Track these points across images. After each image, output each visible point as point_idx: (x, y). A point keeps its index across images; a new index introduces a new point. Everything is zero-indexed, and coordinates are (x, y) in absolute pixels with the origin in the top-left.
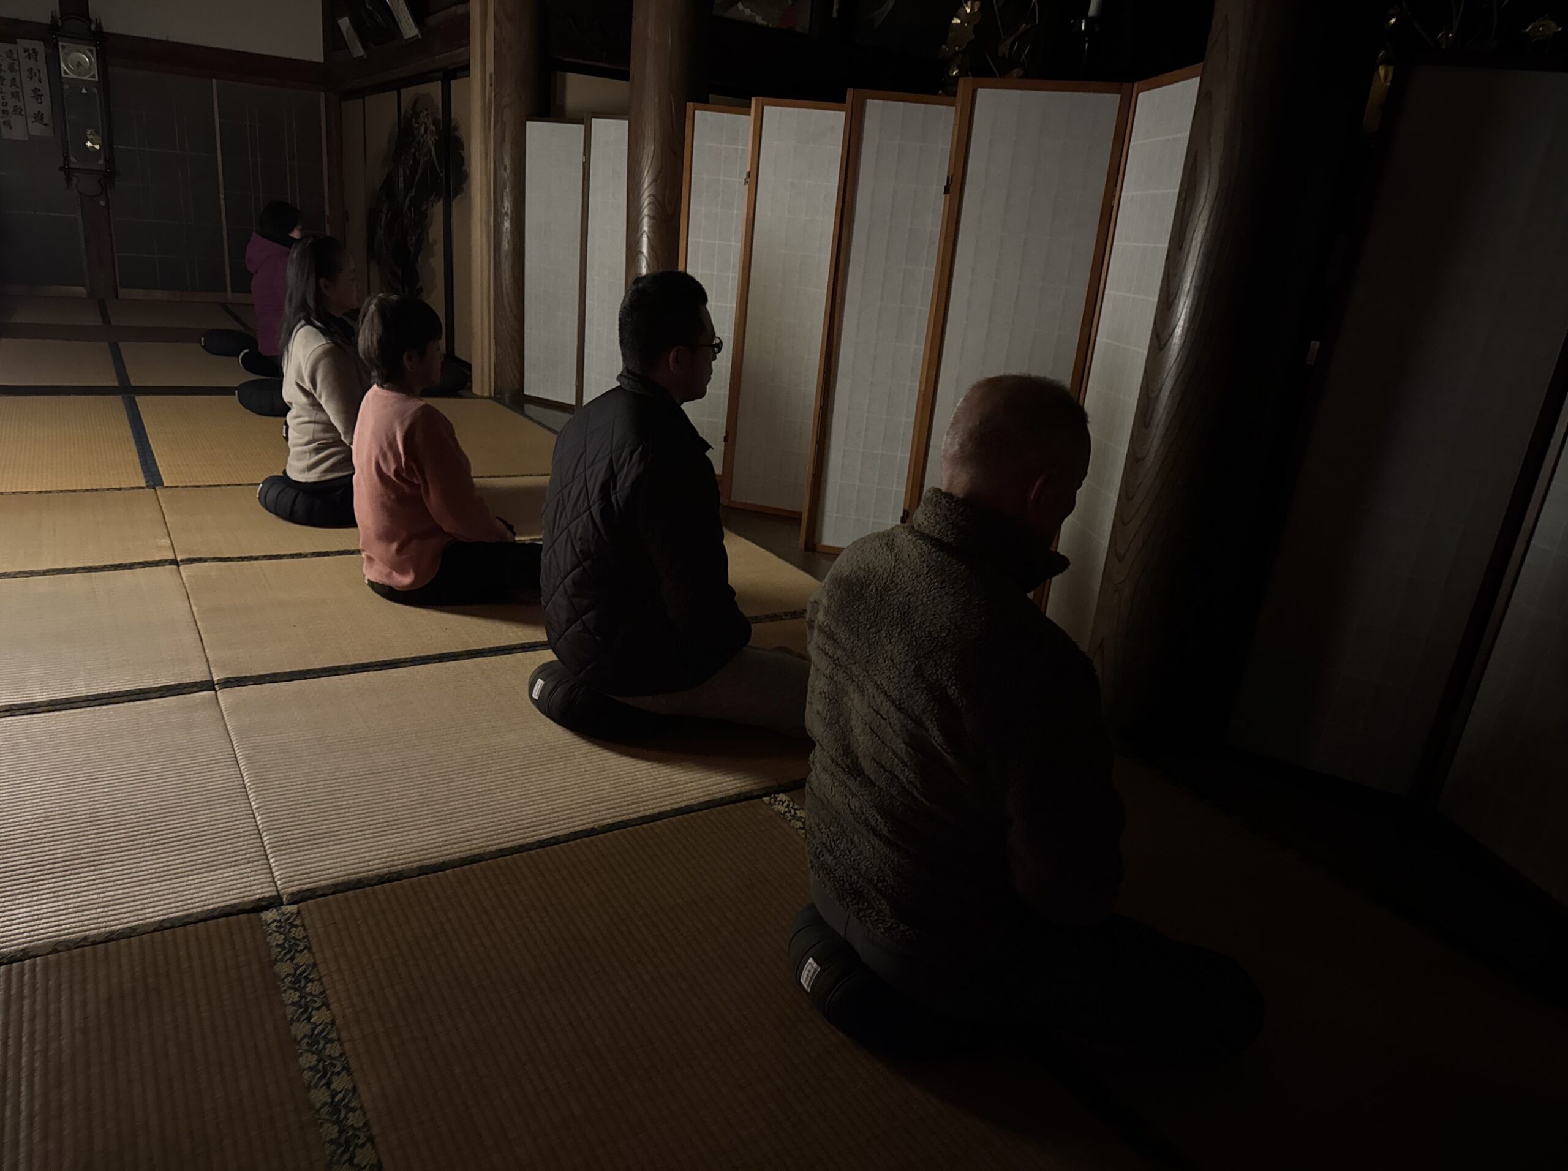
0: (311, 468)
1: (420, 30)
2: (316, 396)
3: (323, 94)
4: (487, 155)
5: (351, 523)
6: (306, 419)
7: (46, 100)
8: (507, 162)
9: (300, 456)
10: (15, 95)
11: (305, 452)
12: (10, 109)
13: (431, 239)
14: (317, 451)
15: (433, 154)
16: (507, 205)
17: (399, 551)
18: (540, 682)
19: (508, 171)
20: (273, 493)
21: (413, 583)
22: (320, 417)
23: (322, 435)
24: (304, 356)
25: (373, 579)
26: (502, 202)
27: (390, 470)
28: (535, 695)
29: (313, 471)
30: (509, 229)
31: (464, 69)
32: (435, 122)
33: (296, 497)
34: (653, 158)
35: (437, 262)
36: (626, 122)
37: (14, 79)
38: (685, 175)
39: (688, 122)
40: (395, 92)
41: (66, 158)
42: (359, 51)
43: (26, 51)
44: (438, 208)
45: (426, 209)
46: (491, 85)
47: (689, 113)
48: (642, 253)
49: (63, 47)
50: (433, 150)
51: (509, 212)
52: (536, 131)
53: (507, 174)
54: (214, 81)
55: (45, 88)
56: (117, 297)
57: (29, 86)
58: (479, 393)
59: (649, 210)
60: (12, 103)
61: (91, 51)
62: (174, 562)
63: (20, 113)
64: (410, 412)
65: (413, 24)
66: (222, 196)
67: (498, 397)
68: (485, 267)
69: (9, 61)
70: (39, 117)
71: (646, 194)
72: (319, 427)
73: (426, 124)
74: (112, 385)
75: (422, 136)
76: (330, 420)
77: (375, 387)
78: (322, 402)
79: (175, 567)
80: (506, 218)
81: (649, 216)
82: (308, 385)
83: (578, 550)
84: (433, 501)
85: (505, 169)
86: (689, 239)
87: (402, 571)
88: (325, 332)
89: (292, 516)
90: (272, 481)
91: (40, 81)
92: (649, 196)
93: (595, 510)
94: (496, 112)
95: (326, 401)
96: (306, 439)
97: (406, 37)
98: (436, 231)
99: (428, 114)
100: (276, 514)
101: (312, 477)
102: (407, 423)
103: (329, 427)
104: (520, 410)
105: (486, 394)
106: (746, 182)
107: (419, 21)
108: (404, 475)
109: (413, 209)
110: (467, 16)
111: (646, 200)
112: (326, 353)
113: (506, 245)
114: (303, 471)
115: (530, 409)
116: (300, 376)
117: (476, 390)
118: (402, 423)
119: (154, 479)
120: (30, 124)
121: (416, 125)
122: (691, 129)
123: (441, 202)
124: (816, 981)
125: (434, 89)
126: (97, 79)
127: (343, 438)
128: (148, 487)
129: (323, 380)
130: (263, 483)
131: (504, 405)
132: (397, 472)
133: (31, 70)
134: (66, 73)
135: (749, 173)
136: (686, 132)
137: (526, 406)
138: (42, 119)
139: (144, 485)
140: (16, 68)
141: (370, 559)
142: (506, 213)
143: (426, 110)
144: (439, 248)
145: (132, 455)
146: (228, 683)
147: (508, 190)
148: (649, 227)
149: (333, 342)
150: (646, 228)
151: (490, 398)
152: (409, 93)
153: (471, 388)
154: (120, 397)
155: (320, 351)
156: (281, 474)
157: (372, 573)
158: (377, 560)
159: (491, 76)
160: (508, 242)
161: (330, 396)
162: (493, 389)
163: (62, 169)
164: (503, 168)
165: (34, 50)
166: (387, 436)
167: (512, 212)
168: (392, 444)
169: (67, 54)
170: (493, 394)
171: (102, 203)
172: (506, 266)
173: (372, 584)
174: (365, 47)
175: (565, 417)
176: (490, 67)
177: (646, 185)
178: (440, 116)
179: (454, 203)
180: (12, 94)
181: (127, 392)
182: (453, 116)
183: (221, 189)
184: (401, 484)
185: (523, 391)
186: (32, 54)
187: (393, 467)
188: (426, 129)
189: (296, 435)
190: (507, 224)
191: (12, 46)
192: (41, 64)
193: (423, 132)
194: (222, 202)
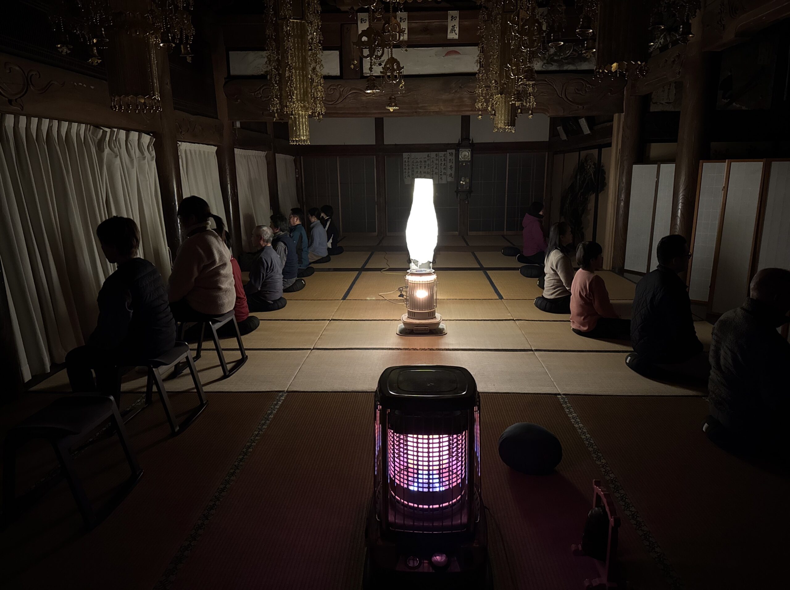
0: (552, 294)
1: (591, 132)
2: (557, 271)
3: (547, 153)
4: (616, 179)
5: (569, 312)
6: (552, 278)
7: (454, 169)
8: (624, 180)
9: (548, 291)
10: (444, 169)
11: (550, 289)
12: (442, 173)
13: (589, 209)
14: (554, 289)
15: (592, 176)
16: (623, 196)
17: (584, 319)
18: (629, 358)
19: (624, 183)
20: (540, 302)
21: (587, 330)
22: (557, 278)
23: (556, 284)
24: (555, 259)
25: (574, 328)
26: (621, 196)
27: (584, 295)
28: (628, 361)
29: (553, 295)
30: (623, 206)
31: (609, 145)
32: (594, 164)
33: (547, 304)
34: (684, 182)
35: (591, 217)
36: (674, 165)
37: (445, 163)
38: (698, 187)
39: (700, 168)
40: (578, 152)
41: (458, 188)
42: (564, 137)
43: (450, 153)
44: (593, 197)
45: (588, 197)
46: (619, 153)
47: (700, 164)
48: (678, 216)
49: (461, 150)
50: (592, 175)
51: (623, 199)
52: (636, 168)
53: (623, 185)
54: (508, 154)
55: (453, 165)
56: (467, 235)
57: (449, 165)
58: (605, 269)
59: (682, 200)
60: (443, 171)
61: (469, 150)
62: (513, 320)
63: (445, 175)
64: (591, 277)
65: (589, 130)
66: (506, 195)
67: (613, 270)
68: (612, 218)
69: (444, 158)
70: (451, 175)
71: (681, 195)
72: (556, 281)
73: (590, 165)
74: (477, 267)
75: (588, 169)
76: (560, 279)
77: (581, 269)
78: (559, 273)
79: (514, 321)
80: (622, 201)
81: (682, 203)
82: (554, 268)
83: (643, 318)
84: (596, 305)
85: (623, 184)
86: (699, 210)
87: (584, 326)
88: (562, 251)
89: (544, 309)
90: (539, 298)
91: (452, 163)
92: (682, 195)
93: (648, 306)
94: (621, 163)
95: (560, 273)
96: (551, 285)
97: (585, 134)
98: (591, 205)
99: (591, 161)
100: (540, 309)
101: (552, 297)
102: (590, 280)
103: (560, 280)
104: (623, 276)
105: (608, 269)
106: (723, 190)
107: (591, 128)
108: (588, 296)
109: (582, 197)
110: (612, 127)
111: (681, 197)
112: (562, 258)
113: (621, 212)
114: (549, 295)
115: (626, 275)
116: (552, 265)
117: (604, 267)
118: (589, 280)
119: (501, 297)
120: (448, 178)
121: (586, 165)
122: (701, 170)
123: (595, 194)
124: (707, 429)
125: (595, 152)
126: (470, 160)
127: (564, 284)
128: (499, 299)
129: (560, 266)
130: (536, 299)
131: (616, 273)
132: (586, 295)
133: (450, 160)
134: (461, 159)
135: (724, 187)
136: (699, 171)
137: (625, 274)
138: (451, 176)
139: (498, 298)
140: (446, 159)
141: (573, 322)
142: (622, 200)
143: (591, 159)
144: (592, 212)
145: (492, 289)
146: (536, 350)
147: (624, 191)
148: (681, 207)
149: (564, 254)
150: (680, 207)
151: (610, 270)
152: (583, 153)
153: (602, 267)
154: (482, 271)
155: (559, 257)
156: (541, 296)
157: (573, 326)
158: (575, 322)
159: (620, 150)
160: (622, 211)
161: (561, 272)
162: (611, 266)
163: (456, 191)
164: (622, 183)
165: (452, 153)
166: (584, 284)
167: (625, 199)
168: (585, 287)
169: (462, 153)
170: (611, 269)
171: (467, 202)
172: (621, 220)
173: (574, 330)
174: (567, 136)
175: (640, 278)
176: (620, 146)
177: (681, 192)
178: (596, 162)
179: (600, 195)
180: (444, 168)
181: (482, 268)
182: (602, 161)
183: (506, 193)
184: (587, 299)
185: (624, 267)
186: (451, 154)
187: (585, 293)
188: (590, 167)
189: (547, 284)
190: (622, 204)
191: (446, 153)
192: (454, 157)
193: (589, 168)
194: (506, 198)
